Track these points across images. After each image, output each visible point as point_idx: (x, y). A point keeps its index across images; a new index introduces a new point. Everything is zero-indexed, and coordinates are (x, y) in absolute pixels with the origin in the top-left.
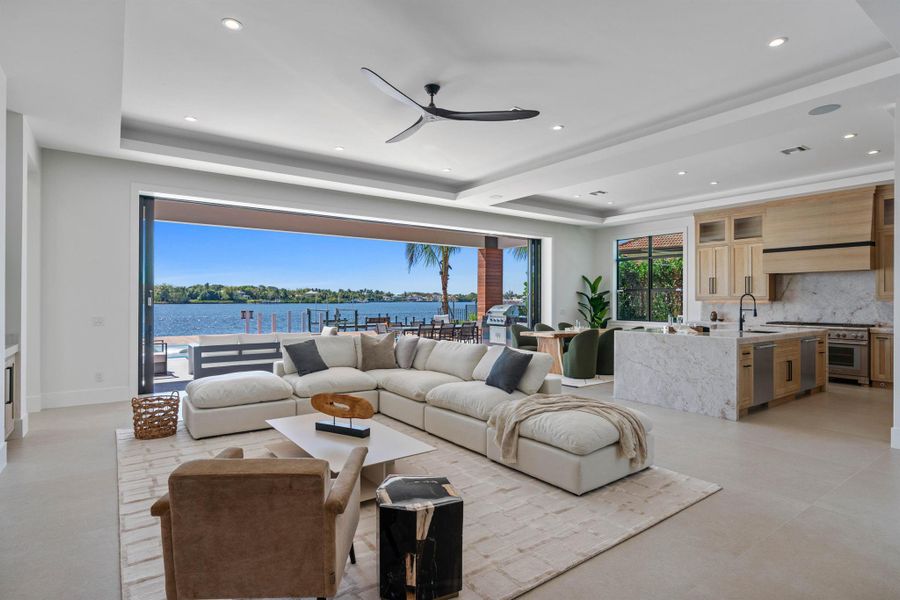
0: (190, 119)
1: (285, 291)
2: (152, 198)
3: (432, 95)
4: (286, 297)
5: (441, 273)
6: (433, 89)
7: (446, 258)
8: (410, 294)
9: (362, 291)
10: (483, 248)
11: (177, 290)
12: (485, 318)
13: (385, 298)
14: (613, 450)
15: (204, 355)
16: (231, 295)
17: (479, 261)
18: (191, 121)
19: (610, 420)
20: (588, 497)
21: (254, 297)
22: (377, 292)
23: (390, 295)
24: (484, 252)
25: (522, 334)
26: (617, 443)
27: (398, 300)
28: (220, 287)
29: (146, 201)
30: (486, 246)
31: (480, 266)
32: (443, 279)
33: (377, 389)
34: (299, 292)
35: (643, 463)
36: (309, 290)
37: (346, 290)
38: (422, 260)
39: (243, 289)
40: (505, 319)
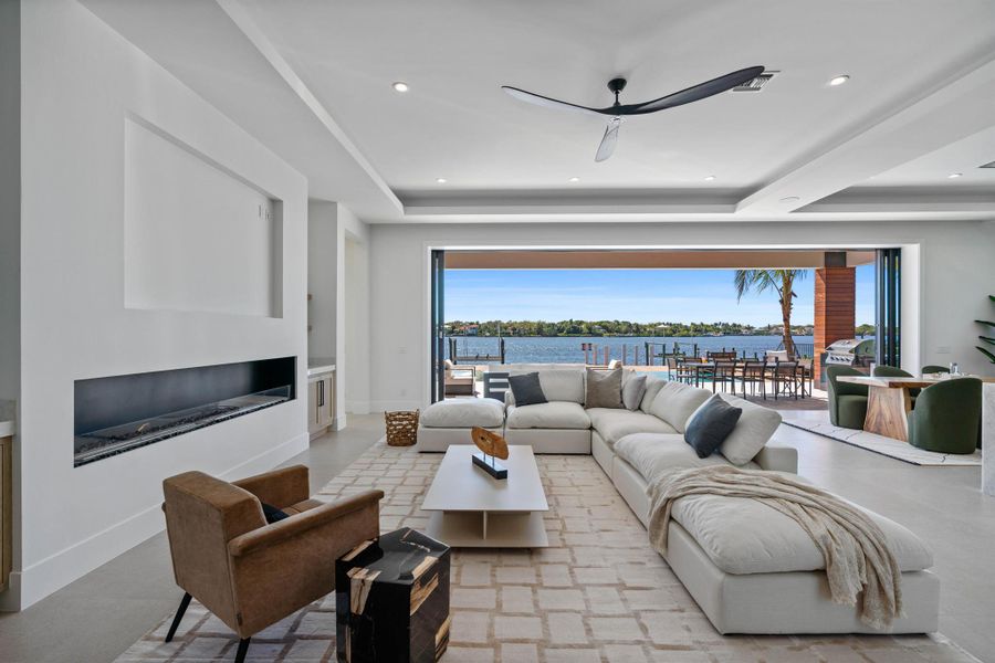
0: (441, 181)
1: (637, 325)
2: (442, 251)
3: (617, 93)
4: (637, 330)
5: (782, 302)
6: (617, 84)
7: (788, 284)
8: (775, 327)
9: (716, 324)
10: (822, 267)
11: (549, 325)
12: (824, 356)
13: (744, 331)
14: (811, 582)
15: (491, 380)
16: (590, 329)
17: (817, 285)
18: (441, 182)
19: (808, 531)
20: (739, 642)
21: (610, 331)
22: (734, 325)
23: (749, 328)
24: (824, 272)
25: (839, 379)
26: (821, 573)
27: (759, 333)
28: (581, 323)
29: (437, 254)
30: (826, 266)
31: (817, 291)
32: (784, 309)
33: (591, 428)
34: (651, 326)
35: (887, 621)
36: (660, 324)
37: (698, 323)
38: (753, 288)
39: (600, 324)
40: (852, 357)
